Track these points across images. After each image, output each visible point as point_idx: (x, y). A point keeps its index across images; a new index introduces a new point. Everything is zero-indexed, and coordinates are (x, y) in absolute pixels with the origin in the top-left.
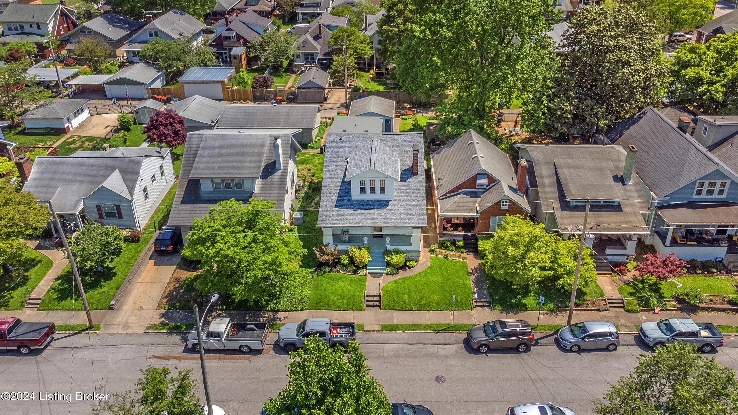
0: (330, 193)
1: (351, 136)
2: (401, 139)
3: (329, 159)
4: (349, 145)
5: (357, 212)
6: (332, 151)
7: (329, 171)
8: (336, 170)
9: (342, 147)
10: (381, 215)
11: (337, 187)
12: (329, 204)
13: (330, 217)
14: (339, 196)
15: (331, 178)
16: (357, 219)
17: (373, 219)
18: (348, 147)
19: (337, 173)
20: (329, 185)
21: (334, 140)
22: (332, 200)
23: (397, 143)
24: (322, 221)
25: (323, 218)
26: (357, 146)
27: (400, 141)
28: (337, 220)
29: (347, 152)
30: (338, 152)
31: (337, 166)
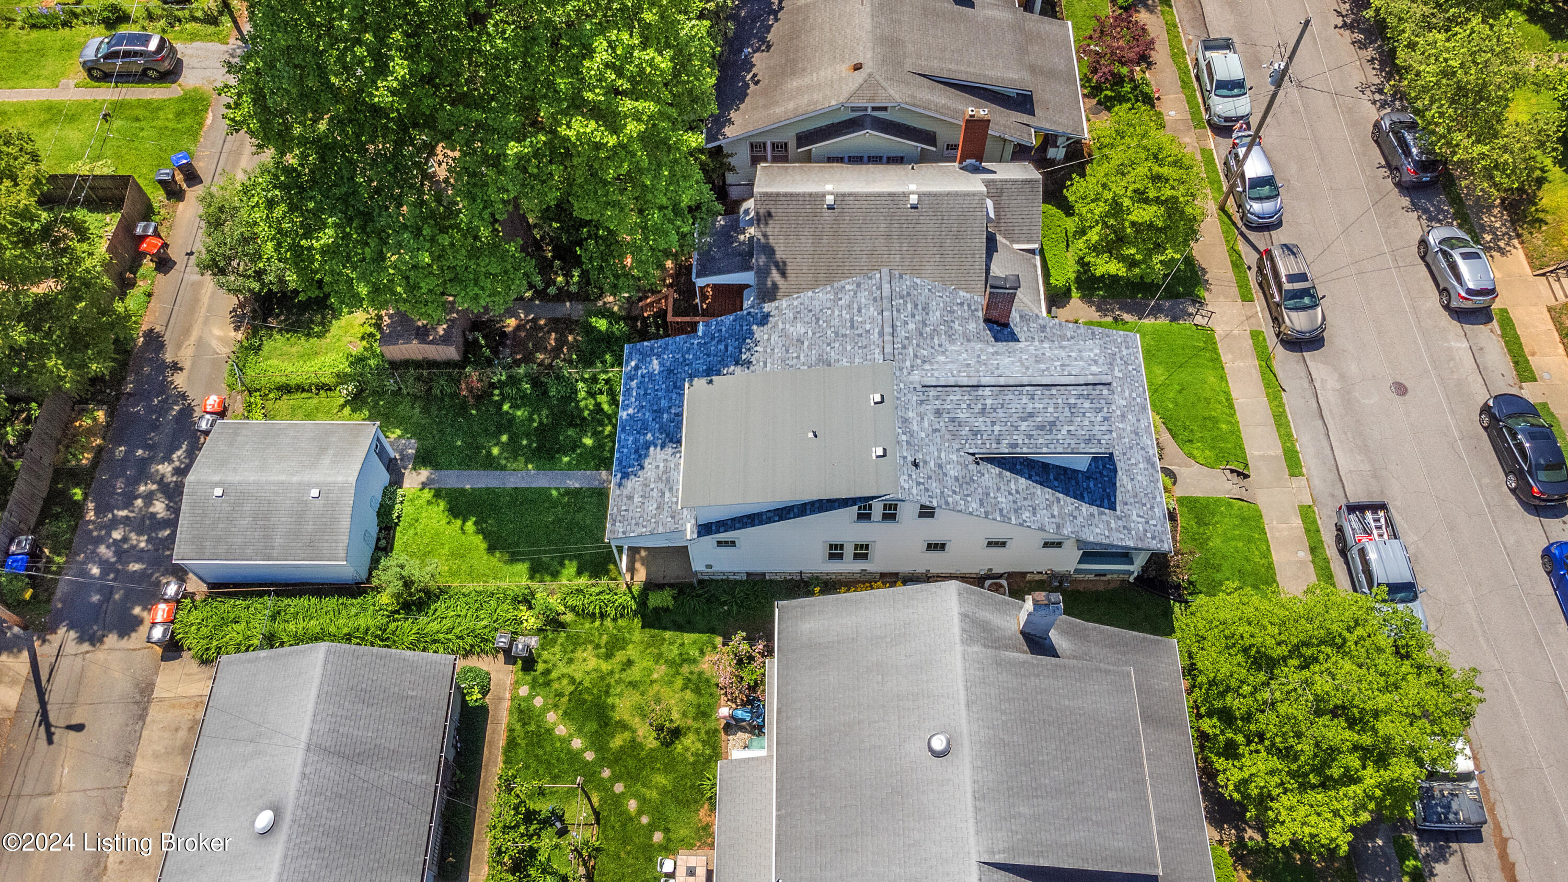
0: (1075, 518)
1: (904, 438)
2: (906, 323)
3: (982, 505)
4: (933, 449)
5: (1119, 465)
6: (954, 492)
7: (1016, 511)
8: (1010, 494)
9: (940, 466)
10: (1123, 416)
11: (1058, 501)
12: (1108, 523)
13: (1147, 522)
14: (1081, 498)
15: (1034, 509)
16: (1141, 466)
17: (1137, 434)
18: (940, 451)
19: (1017, 492)
20: (1053, 516)
21: (919, 484)
22: (1092, 515)
23: (921, 334)
24: (1162, 541)
25: (1153, 538)
26: (935, 431)
27: (911, 326)
28: (1152, 508)
29: (954, 457)
30: (957, 479)
31: (999, 489)
